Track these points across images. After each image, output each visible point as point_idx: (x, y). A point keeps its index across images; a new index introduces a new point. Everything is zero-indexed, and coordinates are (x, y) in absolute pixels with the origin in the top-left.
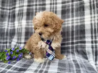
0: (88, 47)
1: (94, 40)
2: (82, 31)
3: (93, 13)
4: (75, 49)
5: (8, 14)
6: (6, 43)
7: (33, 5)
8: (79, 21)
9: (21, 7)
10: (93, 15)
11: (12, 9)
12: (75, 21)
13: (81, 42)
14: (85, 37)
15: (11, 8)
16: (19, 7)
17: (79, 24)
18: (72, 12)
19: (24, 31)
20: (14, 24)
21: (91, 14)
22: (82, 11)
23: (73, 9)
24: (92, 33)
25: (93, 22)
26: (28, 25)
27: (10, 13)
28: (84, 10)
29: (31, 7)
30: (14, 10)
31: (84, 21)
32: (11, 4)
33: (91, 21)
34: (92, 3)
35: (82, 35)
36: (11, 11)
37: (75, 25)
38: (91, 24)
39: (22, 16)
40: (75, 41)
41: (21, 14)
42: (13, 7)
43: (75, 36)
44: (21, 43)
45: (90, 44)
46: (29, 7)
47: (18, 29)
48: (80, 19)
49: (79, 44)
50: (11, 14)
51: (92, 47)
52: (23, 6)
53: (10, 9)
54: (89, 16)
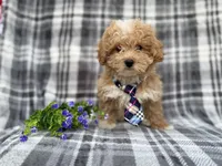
0: (208, 103)
1: (217, 90)
2: (194, 73)
3: (213, 42)
4: (184, 107)
5: (32, 30)
6: (31, 95)
7: (95, 16)
8: (188, 55)
9: (68, 16)
10: (213, 46)
11: (43, 19)
12: (181, 55)
13: (195, 95)
14: (200, 85)
15: (40, 16)
16: (63, 16)
17: (190, 60)
18: (176, 36)
19: (74, 69)
20: (48, 53)
21: (210, 43)
22: (193, 38)
23: (176, 32)
24: (212, 78)
25: (213, 59)
26: (86, 57)
27: (36, 27)
28: (196, 35)
29: (92, 20)
30: (48, 21)
31: (197, 56)
32: (40, 8)
33: (210, 56)
34: (210, 25)
35: (195, 82)
36: (40, 23)
37: (182, 61)
38: (211, 62)
39: (71, 36)
40: (183, 92)
41: (67, 32)
42: (46, 14)
43: (182, 83)
44: (66, 96)
45: (211, 99)
46: (86, 19)
47: (58, 64)
48: (192, 52)
49: (192, 98)
50: (39, 31)
51: (216, 104)
52: (72, 15)
53: (37, 19)
54: (207, 47)
